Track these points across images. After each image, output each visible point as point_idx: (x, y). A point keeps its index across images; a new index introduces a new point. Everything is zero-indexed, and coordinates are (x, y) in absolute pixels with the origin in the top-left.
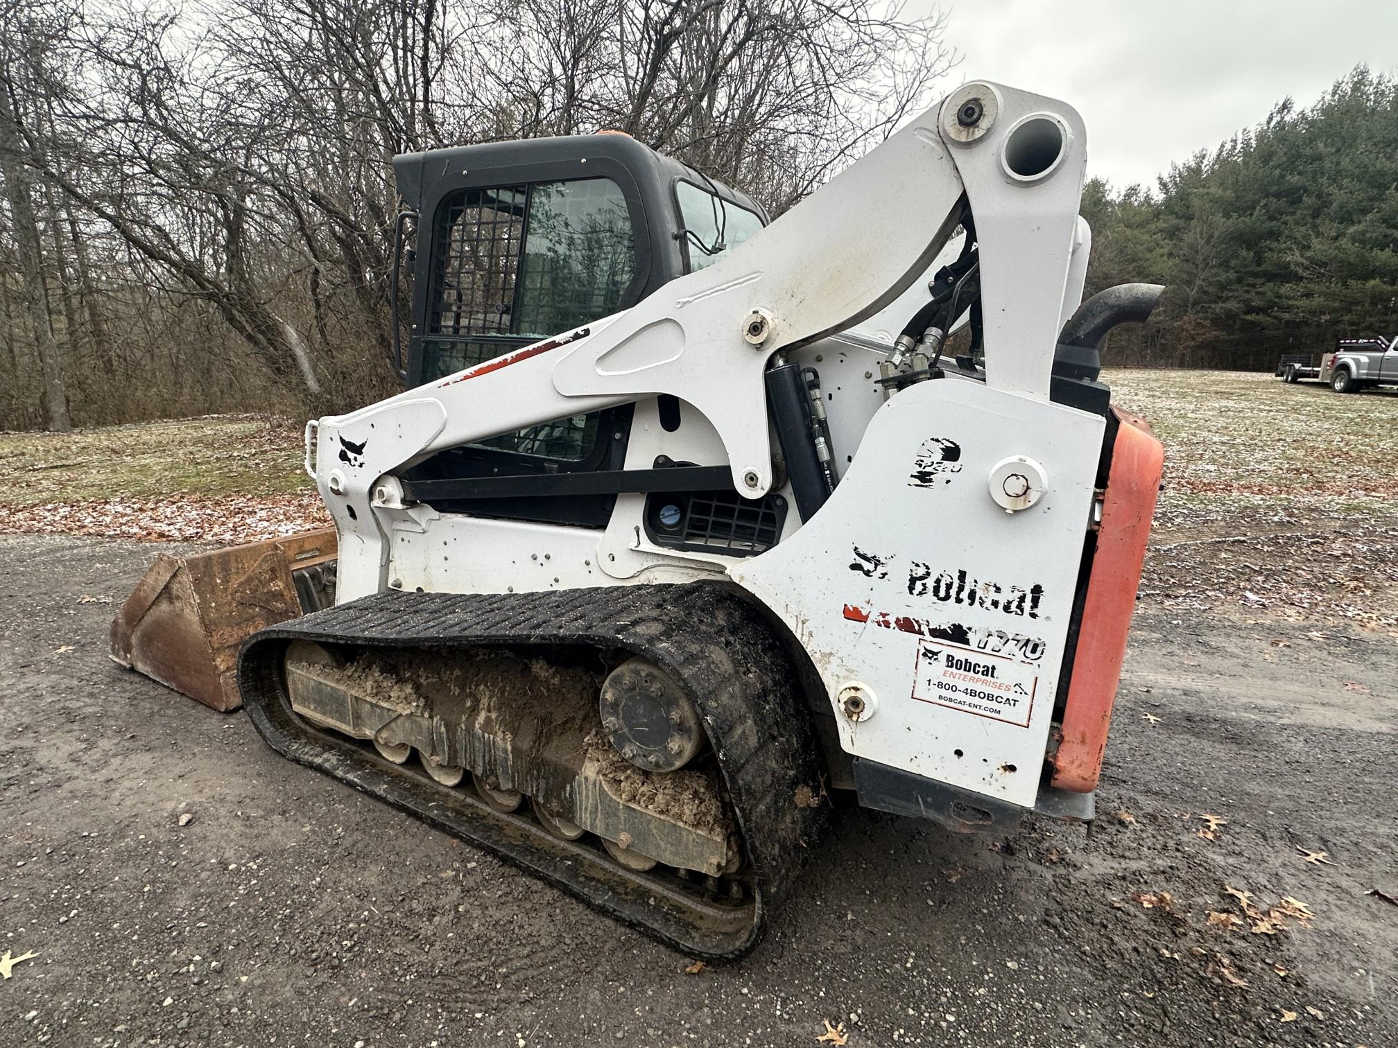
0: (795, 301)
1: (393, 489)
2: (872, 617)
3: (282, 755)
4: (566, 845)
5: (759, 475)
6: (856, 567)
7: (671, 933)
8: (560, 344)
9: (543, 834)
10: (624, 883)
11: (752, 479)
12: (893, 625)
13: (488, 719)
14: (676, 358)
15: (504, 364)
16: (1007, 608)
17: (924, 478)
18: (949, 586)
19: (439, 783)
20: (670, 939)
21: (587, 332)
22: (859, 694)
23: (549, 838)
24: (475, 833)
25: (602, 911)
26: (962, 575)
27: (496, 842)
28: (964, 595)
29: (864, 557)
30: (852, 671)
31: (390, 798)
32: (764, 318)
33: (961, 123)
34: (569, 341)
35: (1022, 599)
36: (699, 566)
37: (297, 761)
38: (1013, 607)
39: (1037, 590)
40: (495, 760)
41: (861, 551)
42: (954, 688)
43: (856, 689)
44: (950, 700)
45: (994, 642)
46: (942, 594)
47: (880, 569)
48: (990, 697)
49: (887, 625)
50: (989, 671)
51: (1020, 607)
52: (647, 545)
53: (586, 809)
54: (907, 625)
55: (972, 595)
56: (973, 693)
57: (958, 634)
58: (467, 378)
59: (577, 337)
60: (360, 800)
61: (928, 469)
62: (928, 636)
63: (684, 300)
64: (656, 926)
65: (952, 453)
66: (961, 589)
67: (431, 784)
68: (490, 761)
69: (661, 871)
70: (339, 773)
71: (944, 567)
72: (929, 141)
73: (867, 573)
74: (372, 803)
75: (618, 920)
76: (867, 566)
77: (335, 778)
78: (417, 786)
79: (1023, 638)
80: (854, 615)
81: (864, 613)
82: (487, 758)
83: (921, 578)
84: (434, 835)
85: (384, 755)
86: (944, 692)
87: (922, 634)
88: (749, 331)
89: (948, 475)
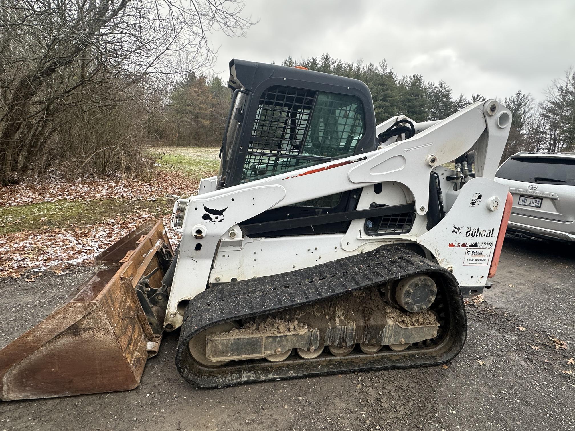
0: (442, 152)
1: (238, 231)
2: (456, 245)
3: (216, 388)
4: (376, 355)
5: (425, 207)
6: (454, 231)
7: (432, 362)
8: (352, 162)
9: (366, 356)
10: (404, 356)
11: (422, 209)
12: (461, 246)
13: (341, 321)
14: (401, 169)
15: (323, 169)
16: (487, 236)
17: (473, 204)
18: (475, 233)
19: (309, 359)
20: (434, 363)
21: (365, 158)
22: (452, 268)
23: (368, 355)
24: (349, 368)
25: (411, 367)
26: (478, 229)
27: (359, 366)
28: (478, 234)
29: (456, 228)
30: (449, 262)
31: (300, 375)
32: (435, 158)
33: (491, 110)
34: (357, 161)
35: (490, 233)
36: (384, 240)
37: (228, 386)
38: (488, 235)
39: (493, 230)
40: (346, 335)
41: (455, 227)
42: (473, 260)
43: (451, 267)
44: (472, 263)
45: (483, 245)
46: (473, 235)
47: (460, 231)
48: (480, 260)
49: (459, 246)
50: (481, 253)
51: (489, 235)
52: (364, 236)
53: (387, 337)
54: (464, 246)
55: (480, 234)
56: (477, 260)
57: (475, 245)
58: (300, 175)
59: (360, 159)
60: (285, 384)
61: (474, 202)
62: (469, 247)
63: (407, 149)
64: (428, 362)
65: (480, 197)
66: (478, 233)
67: (305, 361)
68: (343, 337)
69: (416, 345)
70: (263, 378)
71: (474, 228)
72: (480, 112)
73: (456, 233)
74: (291, 382)
75: (418, 367)
76: (456, 230)
77: (261, 382)
78: (301, 365)
79: (489, 243)
80: (452, 246)
81: (454, 244)
82: (342, 336)
83: (469, 231)
84: (330, 378)
85: (272, 360)
86: (471, 262)
87: (467, 247)
88: (431, 162)
89: (478, 203)
